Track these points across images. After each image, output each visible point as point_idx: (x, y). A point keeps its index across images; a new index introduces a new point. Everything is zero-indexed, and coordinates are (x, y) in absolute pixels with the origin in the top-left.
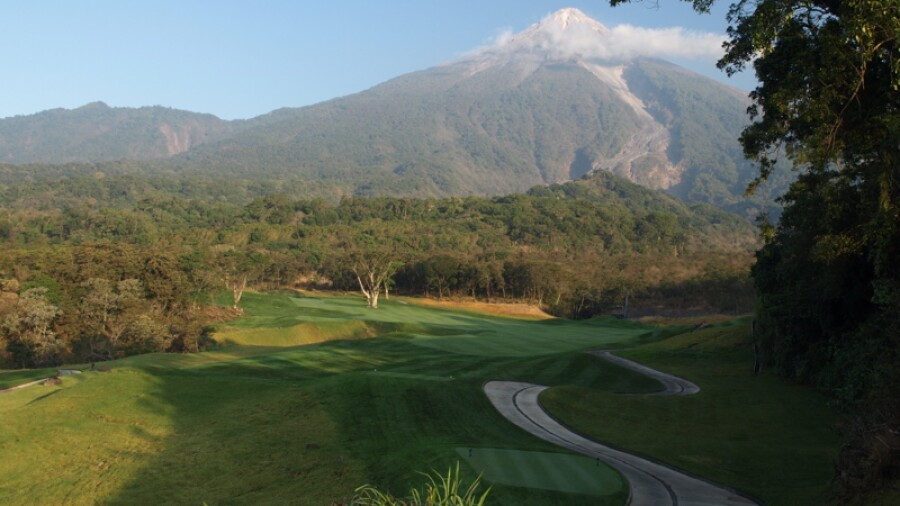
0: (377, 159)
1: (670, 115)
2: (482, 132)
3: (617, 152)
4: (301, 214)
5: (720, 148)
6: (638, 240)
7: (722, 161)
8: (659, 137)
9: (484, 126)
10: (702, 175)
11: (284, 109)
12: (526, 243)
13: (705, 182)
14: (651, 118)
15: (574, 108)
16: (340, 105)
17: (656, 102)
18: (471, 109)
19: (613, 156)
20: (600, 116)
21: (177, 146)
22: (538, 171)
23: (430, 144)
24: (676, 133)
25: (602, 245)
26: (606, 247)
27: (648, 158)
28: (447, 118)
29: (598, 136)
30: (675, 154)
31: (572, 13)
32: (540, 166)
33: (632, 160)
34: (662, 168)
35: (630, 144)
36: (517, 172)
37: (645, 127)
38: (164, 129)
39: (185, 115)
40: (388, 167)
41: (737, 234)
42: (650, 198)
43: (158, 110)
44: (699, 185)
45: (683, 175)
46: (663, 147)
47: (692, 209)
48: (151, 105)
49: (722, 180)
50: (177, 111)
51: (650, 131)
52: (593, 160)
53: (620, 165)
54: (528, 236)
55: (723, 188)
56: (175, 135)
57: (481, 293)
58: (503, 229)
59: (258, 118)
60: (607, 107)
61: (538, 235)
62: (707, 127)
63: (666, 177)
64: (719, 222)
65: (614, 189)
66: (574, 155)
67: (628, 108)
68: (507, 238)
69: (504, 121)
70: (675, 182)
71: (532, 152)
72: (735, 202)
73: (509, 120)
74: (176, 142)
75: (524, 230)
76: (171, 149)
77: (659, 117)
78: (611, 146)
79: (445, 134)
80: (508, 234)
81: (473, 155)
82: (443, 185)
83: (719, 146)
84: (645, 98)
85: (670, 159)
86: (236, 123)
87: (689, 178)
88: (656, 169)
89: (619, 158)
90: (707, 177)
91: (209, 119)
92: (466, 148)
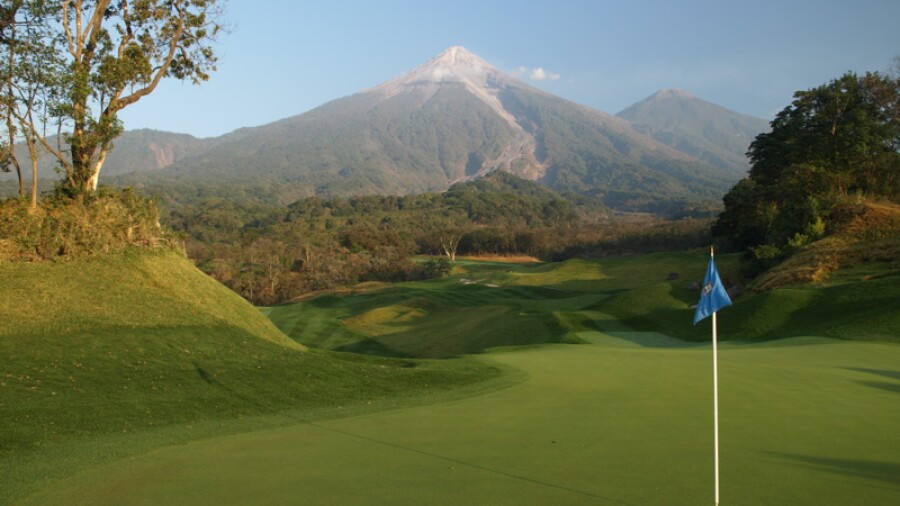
0: (325, 165)
1: (535, 126)
2: (398, 142)
3: (500, 154)
4: (328, 209)
5: (573, 150)
6: (545, 218)
7: (575, 160)
8: (529, 143)
9: (400, 138)
10: (563, 170)
11: (244, 128)
12: (482, 223)
13: (564, 175)
14: (520, 128)
15: (465, 123)
16: (289, 125)
17: (524, 117)
18: (389, 125)
19: (496, 158)
20: (485, 128)
21: (164, 161)
22: (442, 171)
23: (362, 152)
24: (540, 139)
25: (525, 222)
26: (528, 224)
27: (522, 159)
28: (372, 133)
29: (484, 143)
30: (541, 155)
31: (459, 51)
32: (445, 168)
33: (511, 160)
34: (532, 165)
35: (509, 148)
36: (427, 171)
37: (518, 136)
38: (153, 147)
39: (169, 136)
40: (334, 171)
41: (595, 212)
42: (534, 189)
43: (146, 132)
44: (560, 177)
45: (548, 171)
46: (532, 150)
47: (563, 195)
48: (141, 128)
49: (577, 174)
50: (161, 133)
51: (522, 138)
52: (482, 161)
53: (502, 164)
54: (483, 218)
55: (577, 179)
56: (162, 151)
57: (502, 251)
58: (466, 214)
59: (225, 136)
60: (489, 121)
61: (489, 217)
62: (563, 135)
63: (535, 172)
64: (582, 204)
65: (509, 183)
66: (467, 159)
67: (505, 122)
68: (470, 220)
69: (414, 134)
70: (542, 176)
71: (437, 157)
72: (587, 189)
73: (418, 133)
74: (163, 157)
75: (480, 214)
76: (160, 162)
77: (528, 128)
78: (495, 151)
79: (372, 145)
80: (470, 217)
81: (395, 160)
82: (378, 183)
83: (572, 149)
84: (515, 114)
85: (537, 159)
86: (209, 140)
87: (552, 172)
88: (528, 167)
89: (500, 160)
90: (566, 171)
91: (187, 137)
92: (389, 155)
